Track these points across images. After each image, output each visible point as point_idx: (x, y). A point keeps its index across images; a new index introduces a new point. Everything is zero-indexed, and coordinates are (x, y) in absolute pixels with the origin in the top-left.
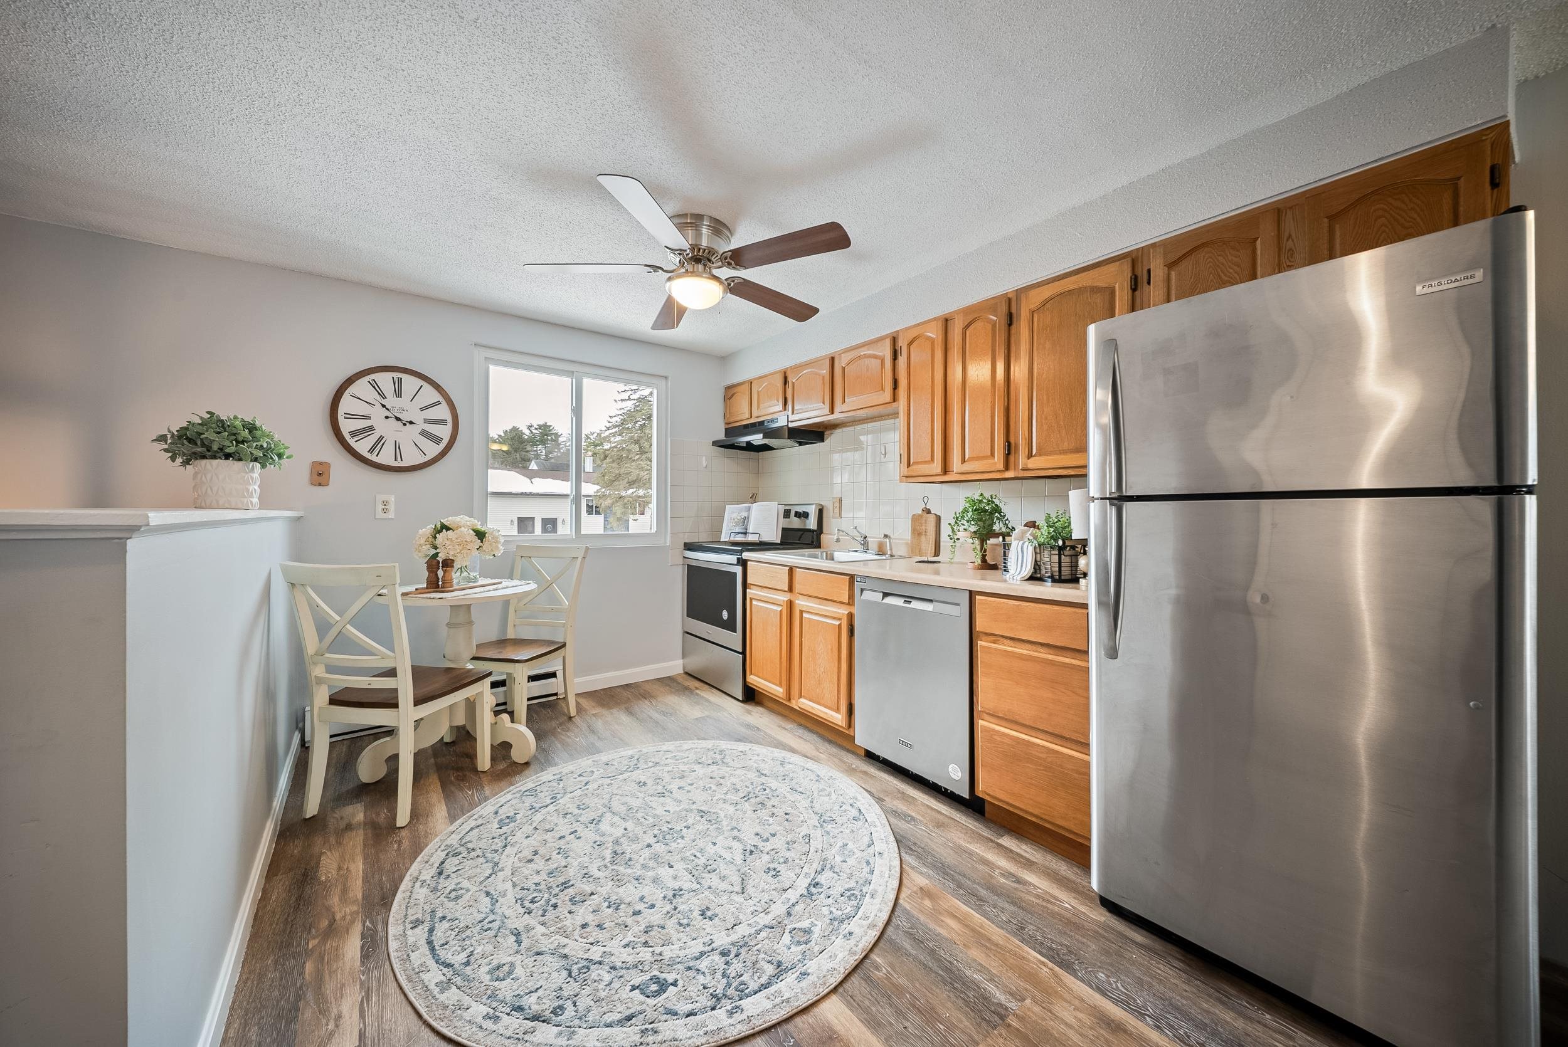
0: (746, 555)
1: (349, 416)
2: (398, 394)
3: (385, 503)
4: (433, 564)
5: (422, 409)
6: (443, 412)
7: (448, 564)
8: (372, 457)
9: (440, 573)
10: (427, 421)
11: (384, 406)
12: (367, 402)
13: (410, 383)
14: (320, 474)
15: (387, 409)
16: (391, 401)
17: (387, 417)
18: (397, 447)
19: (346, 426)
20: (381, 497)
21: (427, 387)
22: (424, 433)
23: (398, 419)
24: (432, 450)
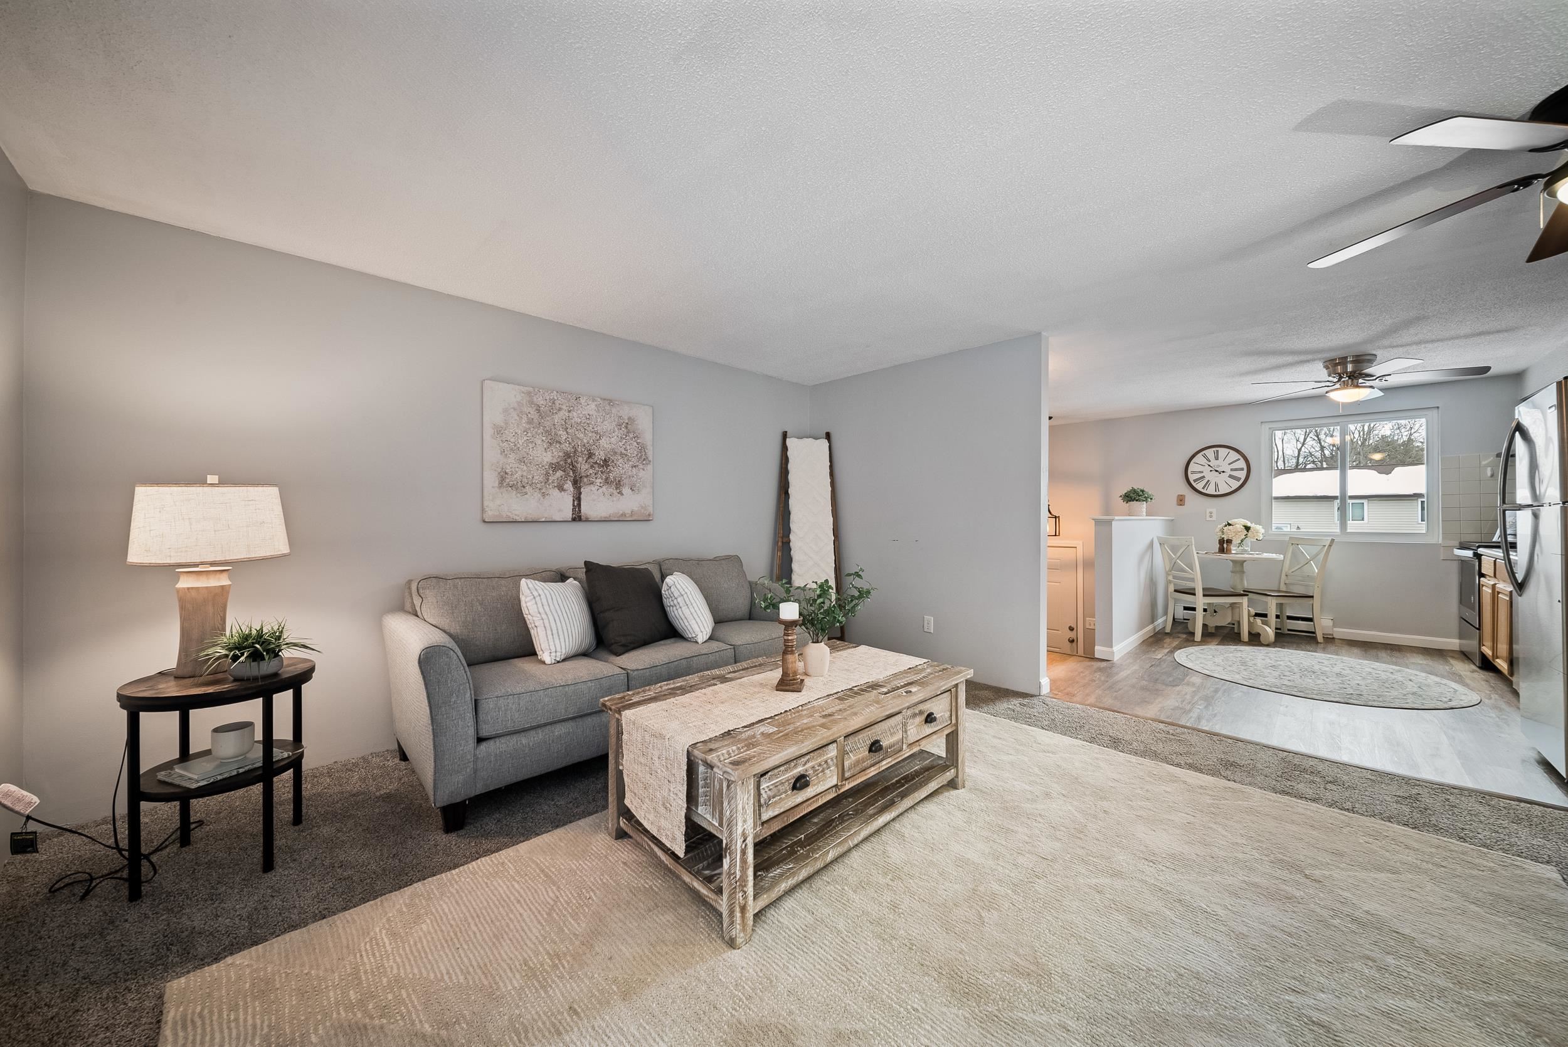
1: (1193, 472)
2: (1217, 458)
3: (1211, 513)
4: (1222, 541)
5: (1229, 464)
6: (1242, 464)
8: (1204, 491)
9: (1225, 545)
10: (1232, 470)
11: (1210, 465)
12: (1201, 465)
13: (1223, 452)
14: (1181, 501)
15: (1211, 467)
16: (1213, 463)
17: (1211, 471)
18: (1216, 485)
19: (1192, 477)
20: (1208, 511)
21: (1232, 452)
22: (1230, 476)
23: (1216, 471)
24: (1235, 484)
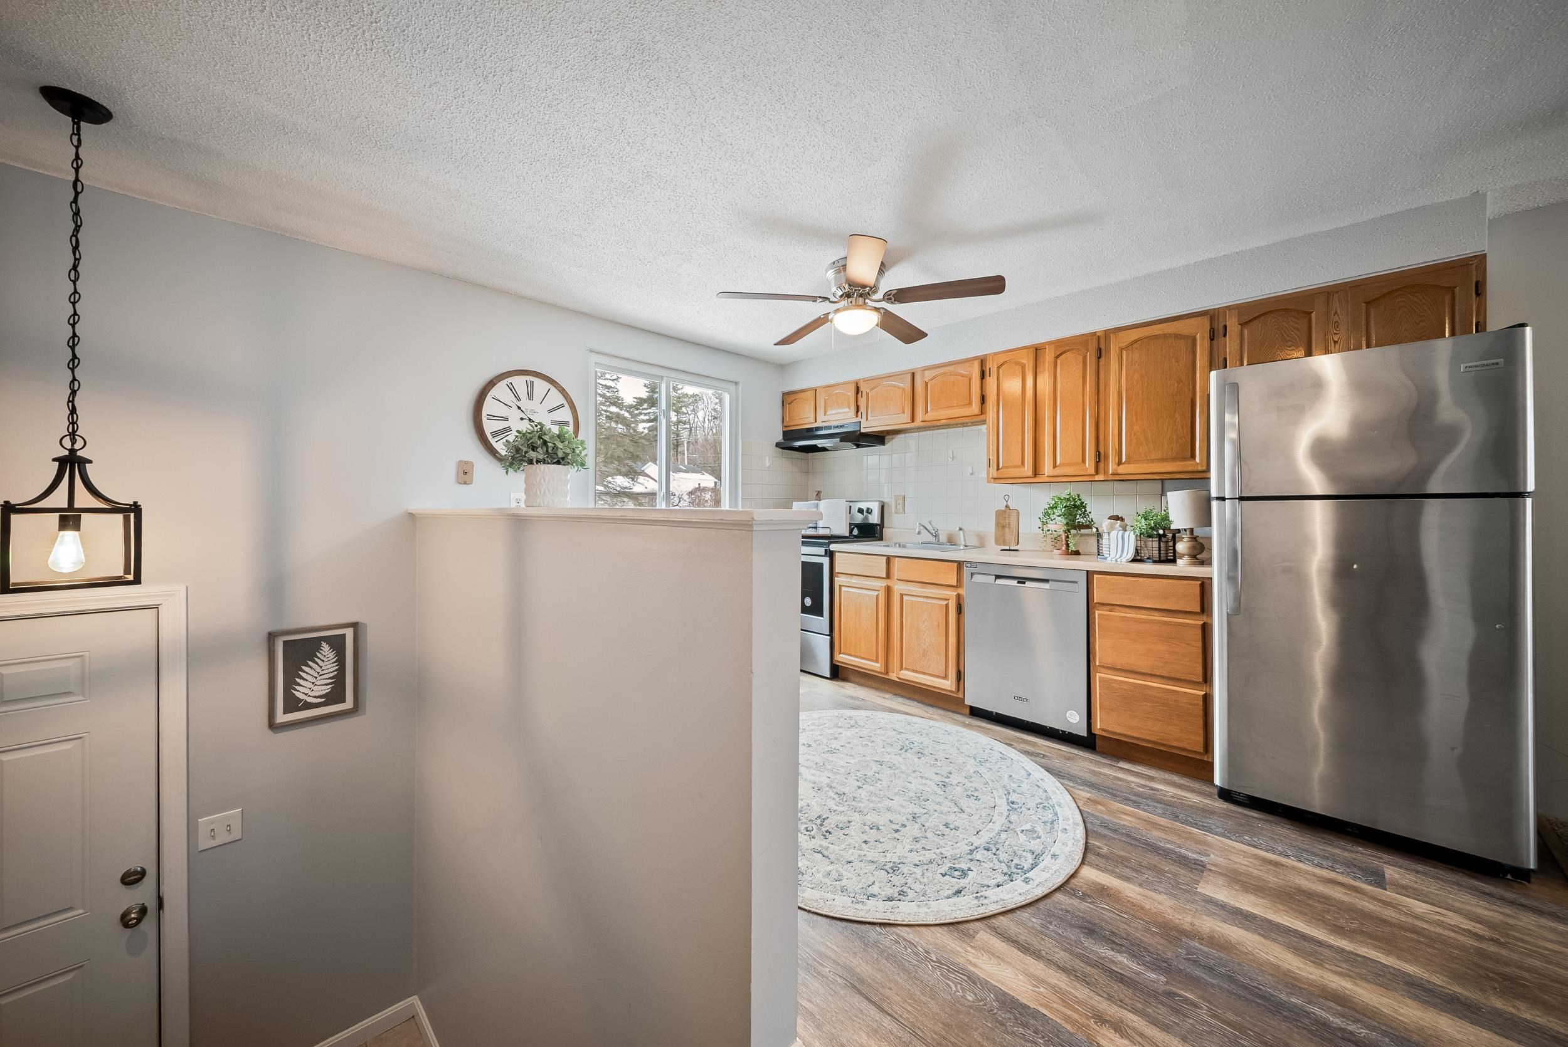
0: (833, 547)
1: (491, 417)
2: (531, 396)
3: (519, 499)
5: (550, 411)
6: (566, 414)
10: (553, 422)
11: (519, 408)
12: (505, 404)
13: (540, 386)
14: (465, 473)
15: (522, 411)
16: (525, 403)
17: (522, 419)
19: (488, 427)
20: (516, 494)
21: (554, 391)
23: (530, 420)
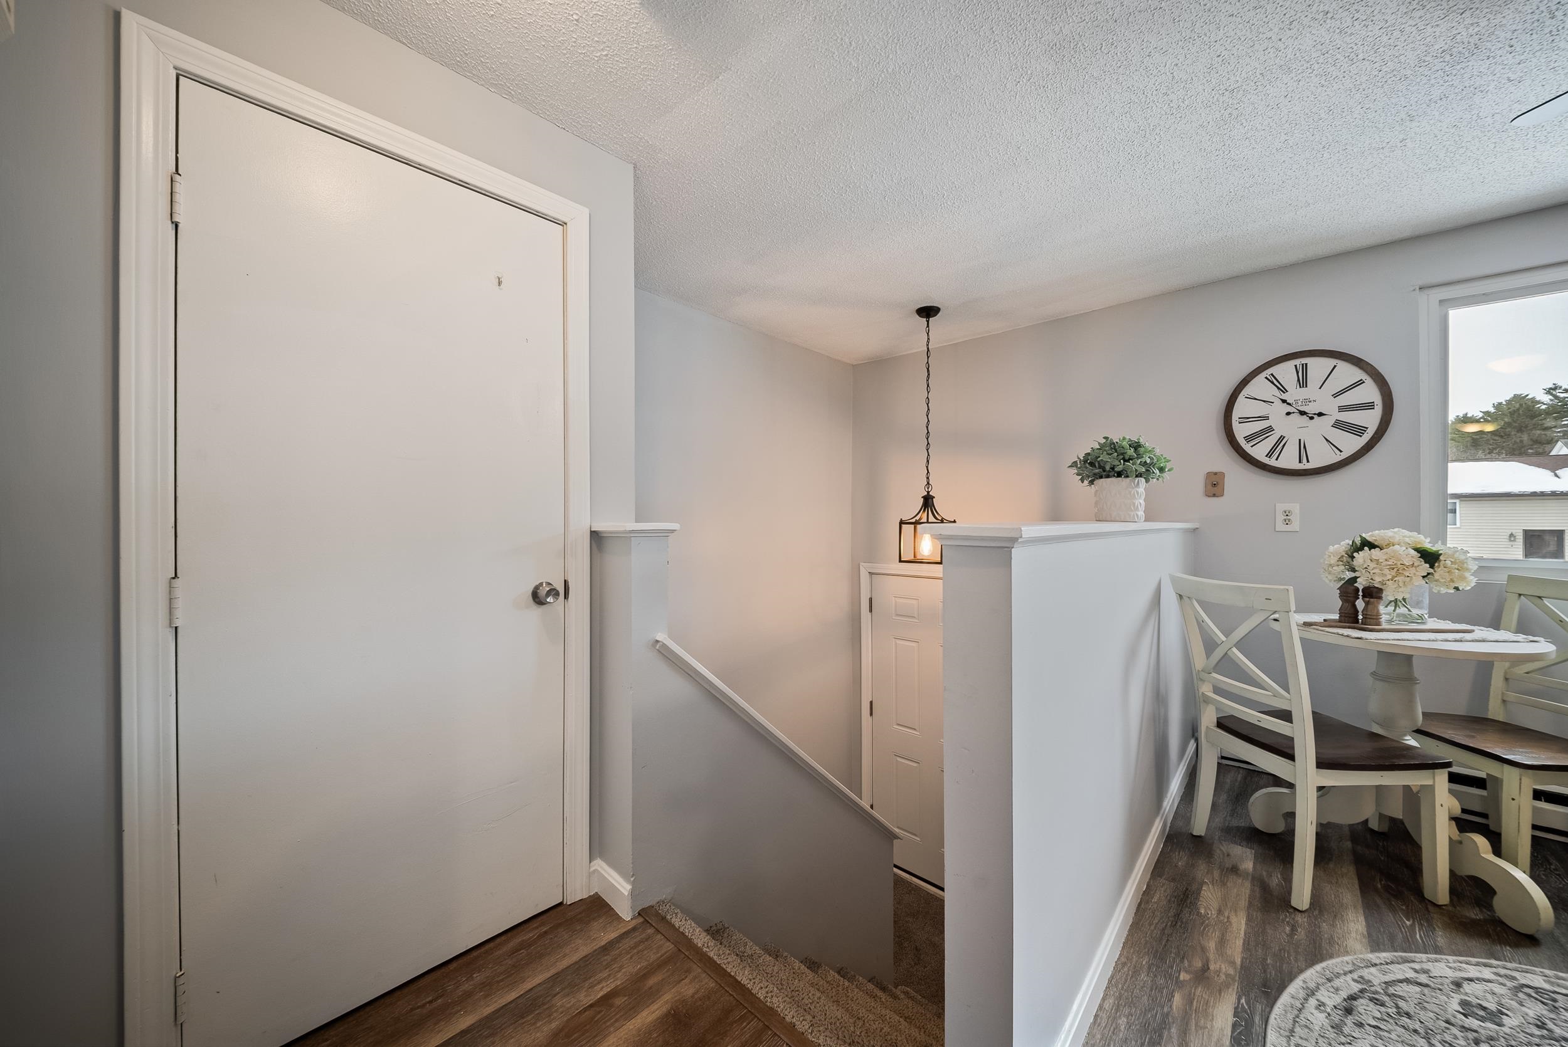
1: (1244, 420)
2: (1303, 383)
3: (1287, 513)
4: (1349, 591)
5: (1335, 395)
6: (1370, 392)
7: (1373, 593)
8: (1272, 462)
9: (1360, 604)
10: (1342, 409)
11: (1284, 401)
12: (1264, 401)
13: (1318, 367)
14: (1214, 485)
15: (1289, 404)
16: (1294, 394)
17: (1288, 414)
18: (1302, 447)
19: (1241, 432)
20: (1281, 507)
21: (1343, 365)
22: (1339, 425)
23: (1302, 413)
24: (1351, 444)
